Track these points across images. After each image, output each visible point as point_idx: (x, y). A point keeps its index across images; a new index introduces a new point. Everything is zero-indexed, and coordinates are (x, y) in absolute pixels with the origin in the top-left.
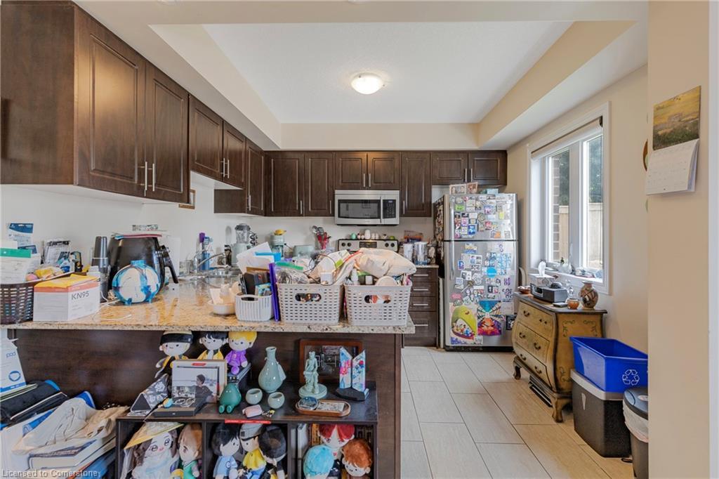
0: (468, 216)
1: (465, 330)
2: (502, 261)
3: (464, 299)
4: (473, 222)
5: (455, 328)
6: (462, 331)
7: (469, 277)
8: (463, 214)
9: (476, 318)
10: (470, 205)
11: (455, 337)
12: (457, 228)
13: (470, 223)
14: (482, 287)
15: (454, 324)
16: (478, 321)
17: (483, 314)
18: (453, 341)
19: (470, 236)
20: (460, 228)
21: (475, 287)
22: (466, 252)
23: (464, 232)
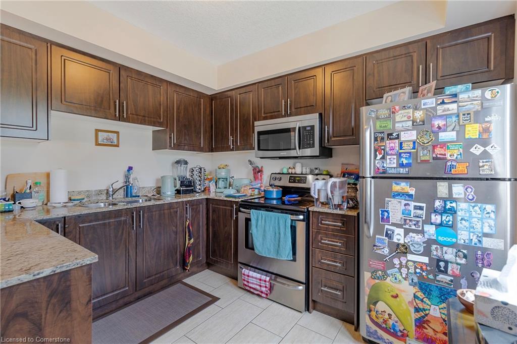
0: (398, 137)
1: (391, 322)
2: (471, 217)
3: (389, 272)
4: (408, 147)
5: (373, 314)
6: (385, 321)
7: (399, 236)
8: (390, 135)
9: (413, 310)
10: (402, 120)
11: (374, 328)
12: (379, 157)
13: (401, 148)
14: (425, 260)
15: (372, 306)
16: (414, 316)
17: (427, 307)
18: (368, 332)
19: (402, 170)
20: (383, 158)
21: (410, 257)
22: (394, 197)
23: (391, 163)
